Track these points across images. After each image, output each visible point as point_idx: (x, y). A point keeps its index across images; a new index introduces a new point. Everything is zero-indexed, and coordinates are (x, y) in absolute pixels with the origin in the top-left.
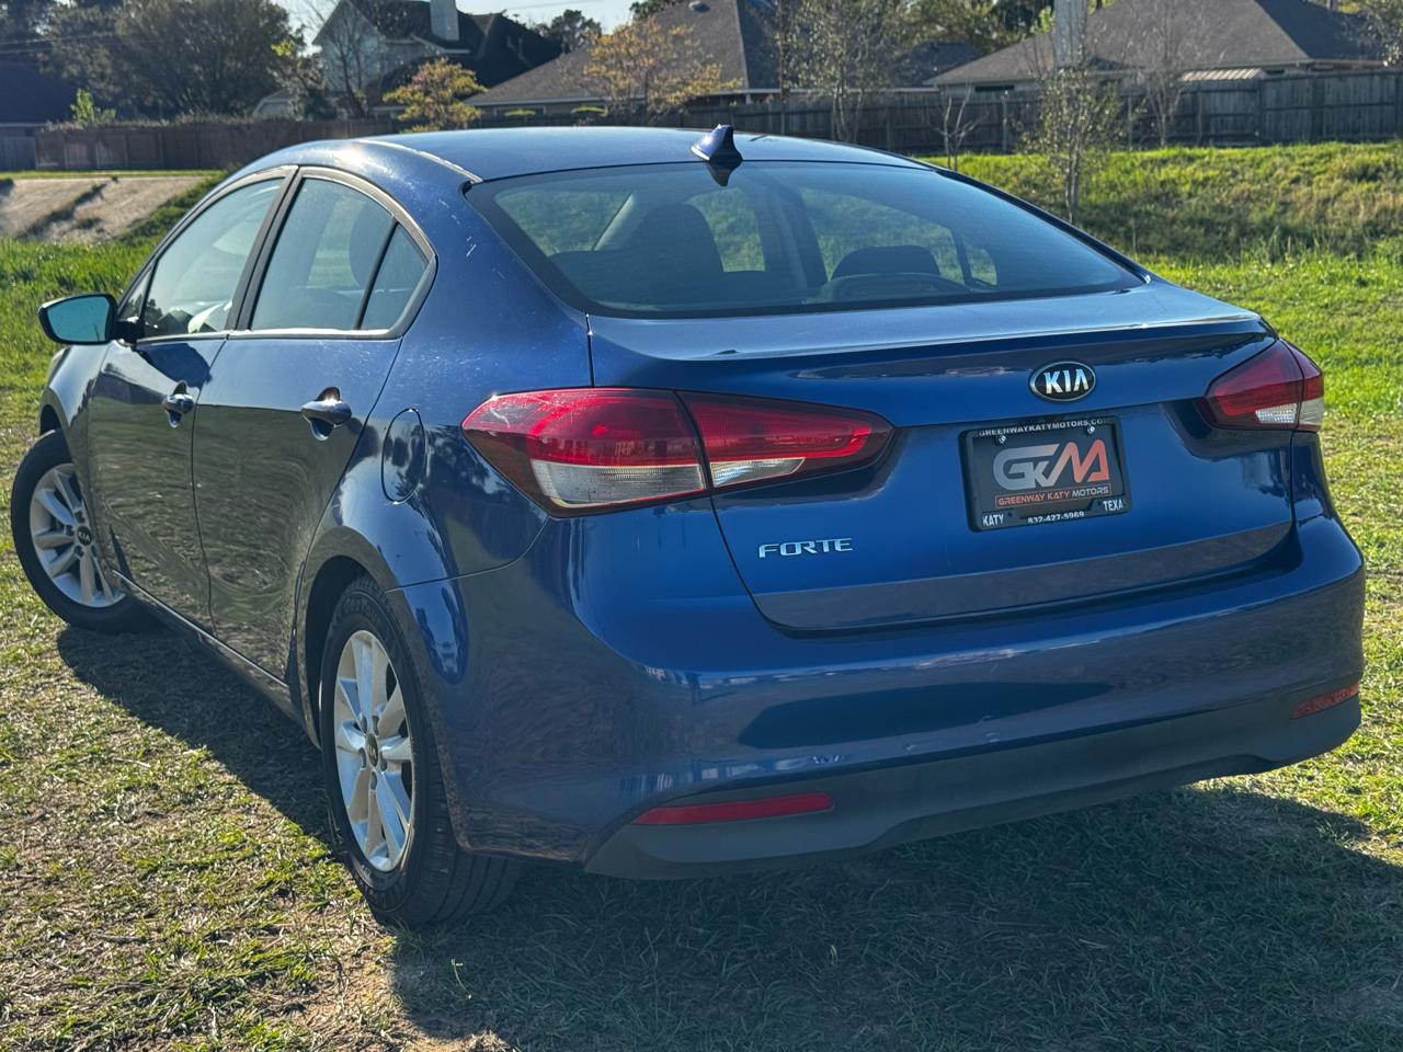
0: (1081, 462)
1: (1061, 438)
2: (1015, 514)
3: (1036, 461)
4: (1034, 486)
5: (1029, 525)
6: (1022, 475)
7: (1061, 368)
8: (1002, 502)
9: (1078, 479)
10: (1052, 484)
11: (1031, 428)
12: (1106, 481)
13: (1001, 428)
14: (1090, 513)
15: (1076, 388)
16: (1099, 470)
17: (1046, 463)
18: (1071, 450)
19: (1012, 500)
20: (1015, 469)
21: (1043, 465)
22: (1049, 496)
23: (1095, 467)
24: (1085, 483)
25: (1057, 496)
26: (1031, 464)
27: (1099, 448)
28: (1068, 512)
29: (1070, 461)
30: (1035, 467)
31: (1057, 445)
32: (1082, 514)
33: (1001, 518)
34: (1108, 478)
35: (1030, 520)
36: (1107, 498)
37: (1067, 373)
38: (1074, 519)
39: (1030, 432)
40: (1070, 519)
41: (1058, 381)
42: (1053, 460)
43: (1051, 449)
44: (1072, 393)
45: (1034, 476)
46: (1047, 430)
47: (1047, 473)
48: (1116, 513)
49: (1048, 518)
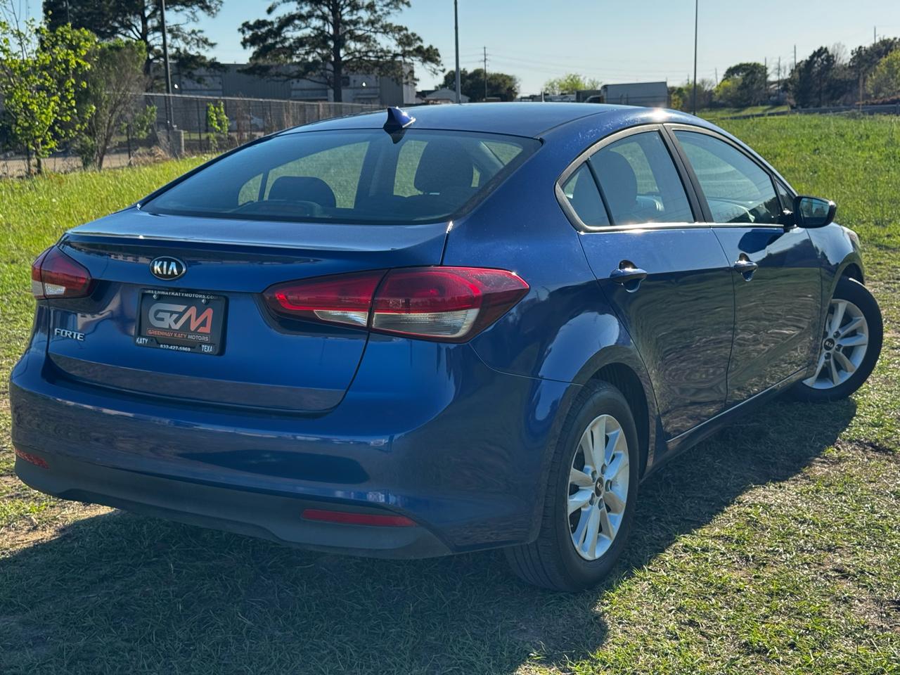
0: (196, 319)
1: (189, 302)
2: (156, 341)
3: (172, 313)
4: (167, 327)
5: (160, 348)
6: (162, 319)
7: (163, 260)
8: (150, 332)
9: (193, 329)
10: (178, 328)
11: (173, 294)
12: (208, 334)
13: (157, 290)
14: (193, 350)
15: (169, 273)
16: (205, 326)
17: (177, 315)
18: (193, 311)
19: (155, 332)
20: (160, 315)
21: (175, 316)
22: (175, 335)
23: (203, 324)
24: (195, 332)
25: (179, 336)
26: (169, 314)
27: (209, 313)
28: (182, 346)
29: (190, 318)
30: (171, 316)
31: (186, 307)
32: (189, 349)
33: (147, 340)
34: (209, 332)
35: (162, 346)
36: (205, 344)
37: (165, 263)
38: (184, 351)
39: (171, 296)
40: (182, 351)
41: (160, 267)
42: (181, 314)
43: (181, 308)
44: (167, 276)
45: (169, 322)
46: (181, 296)
47: (176, 321)
48: (208, 354)
49: (171, 347)
